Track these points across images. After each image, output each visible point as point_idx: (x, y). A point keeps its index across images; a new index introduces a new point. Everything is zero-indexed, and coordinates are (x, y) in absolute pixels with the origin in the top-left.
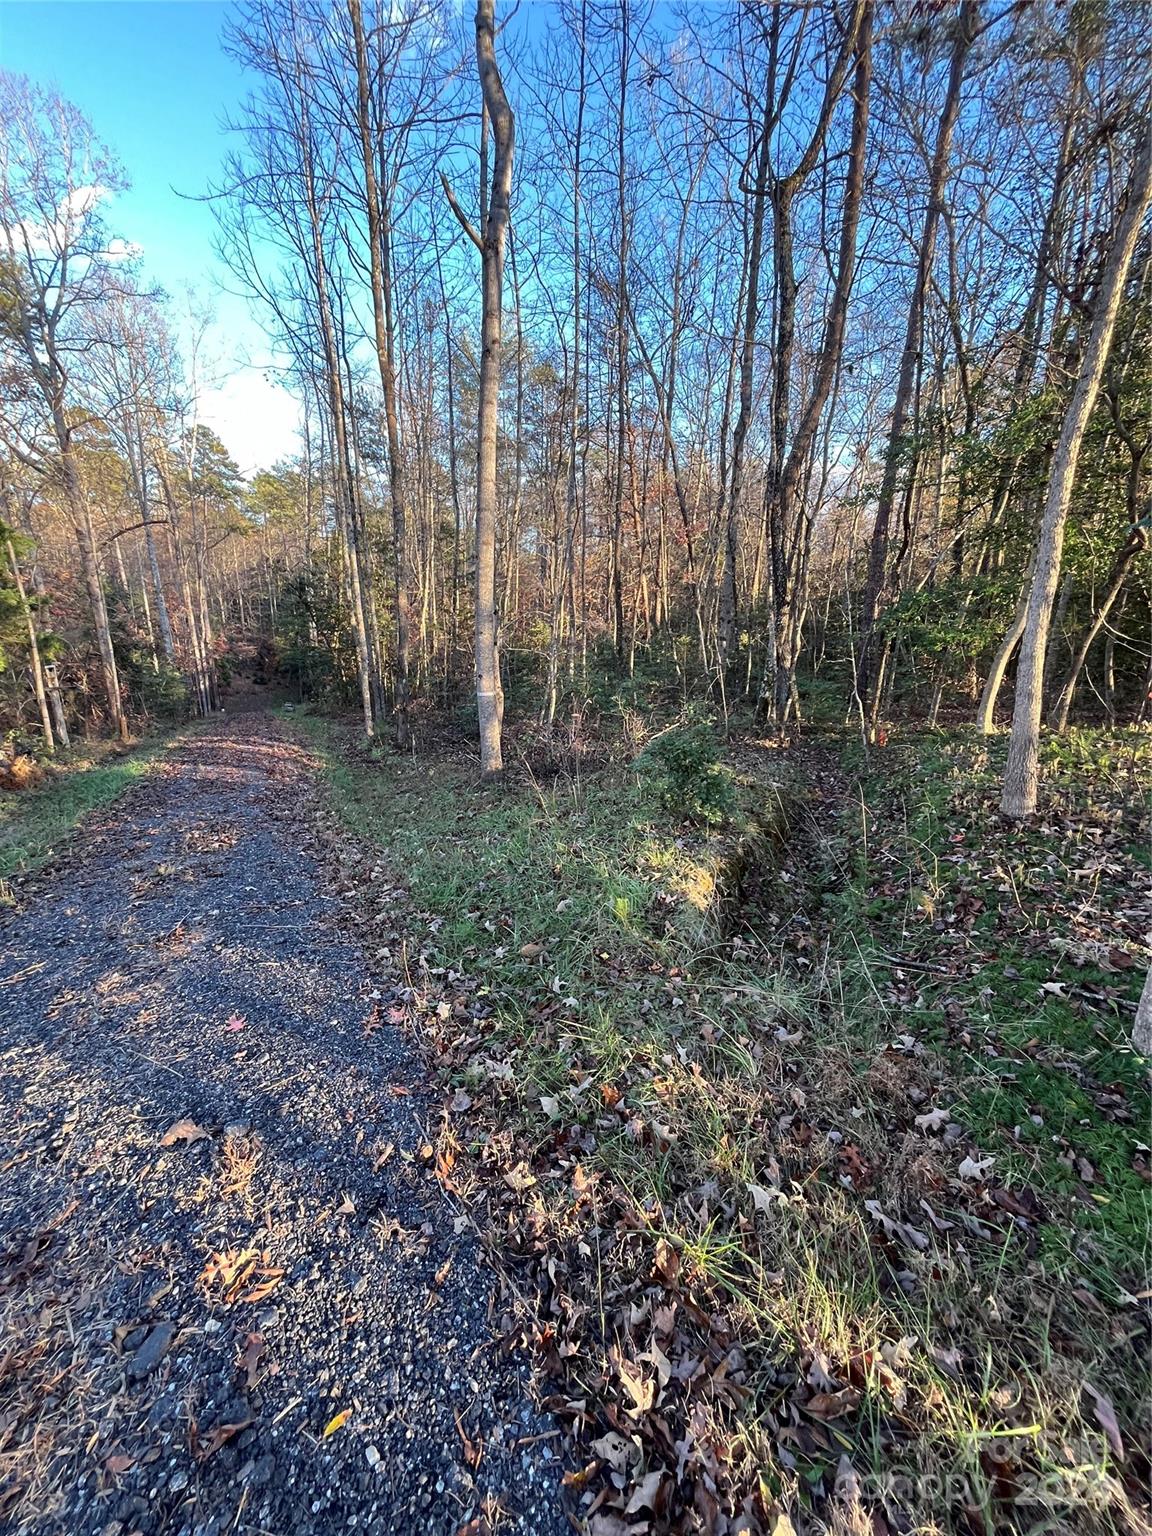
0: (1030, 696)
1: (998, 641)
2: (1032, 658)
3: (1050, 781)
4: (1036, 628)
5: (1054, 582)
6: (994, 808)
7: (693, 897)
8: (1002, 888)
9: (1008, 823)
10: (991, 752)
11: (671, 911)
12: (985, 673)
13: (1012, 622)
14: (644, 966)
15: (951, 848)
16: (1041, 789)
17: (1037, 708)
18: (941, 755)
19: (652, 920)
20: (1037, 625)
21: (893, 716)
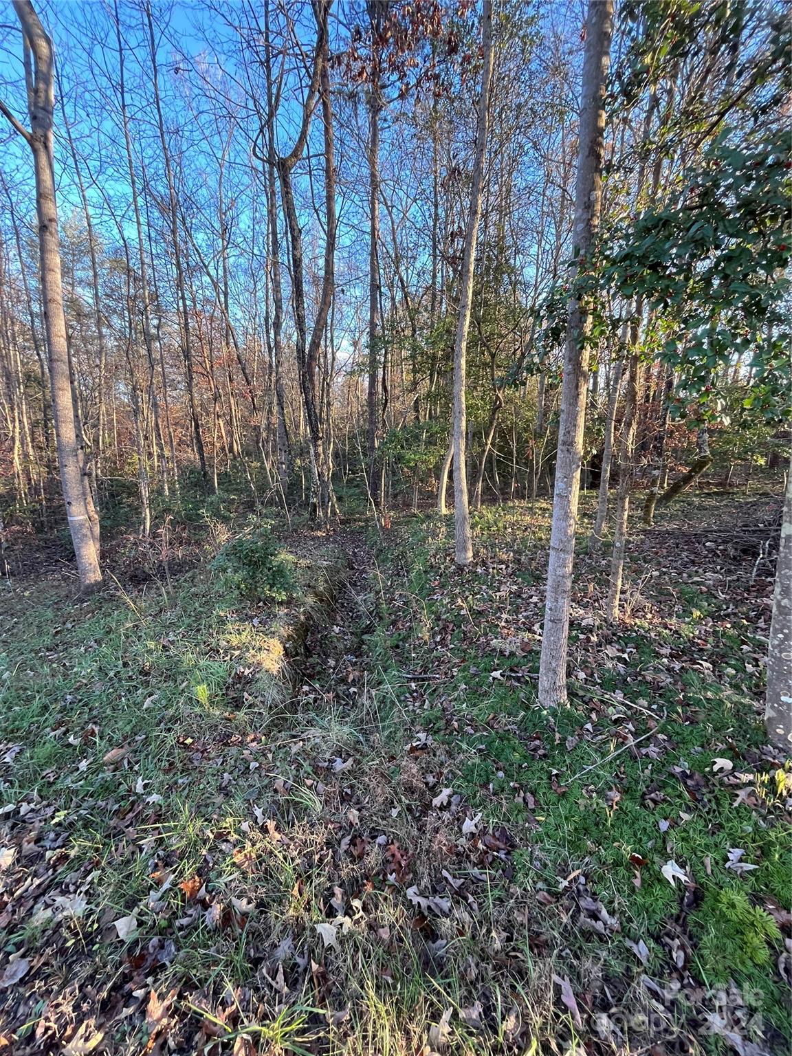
0: (461, 491)
1: (442, 458)
2: (459, 468)
3: (477, 540)
4: (459, 451)
5: (464, 424)
6: (452, 560)
7: (267, 664)
8: (462, 612)
9: (460, 569)
10: (447, 525)
11: (249, 682)
12: (438, 478)
13: (448, 447)
14: (225, 741)
15: (433, 590)
16: (474, 545)
17: (465, 498)
18: (421, 530)
19: (232, 694)
20: (460, 449)
21: (394, 507)
